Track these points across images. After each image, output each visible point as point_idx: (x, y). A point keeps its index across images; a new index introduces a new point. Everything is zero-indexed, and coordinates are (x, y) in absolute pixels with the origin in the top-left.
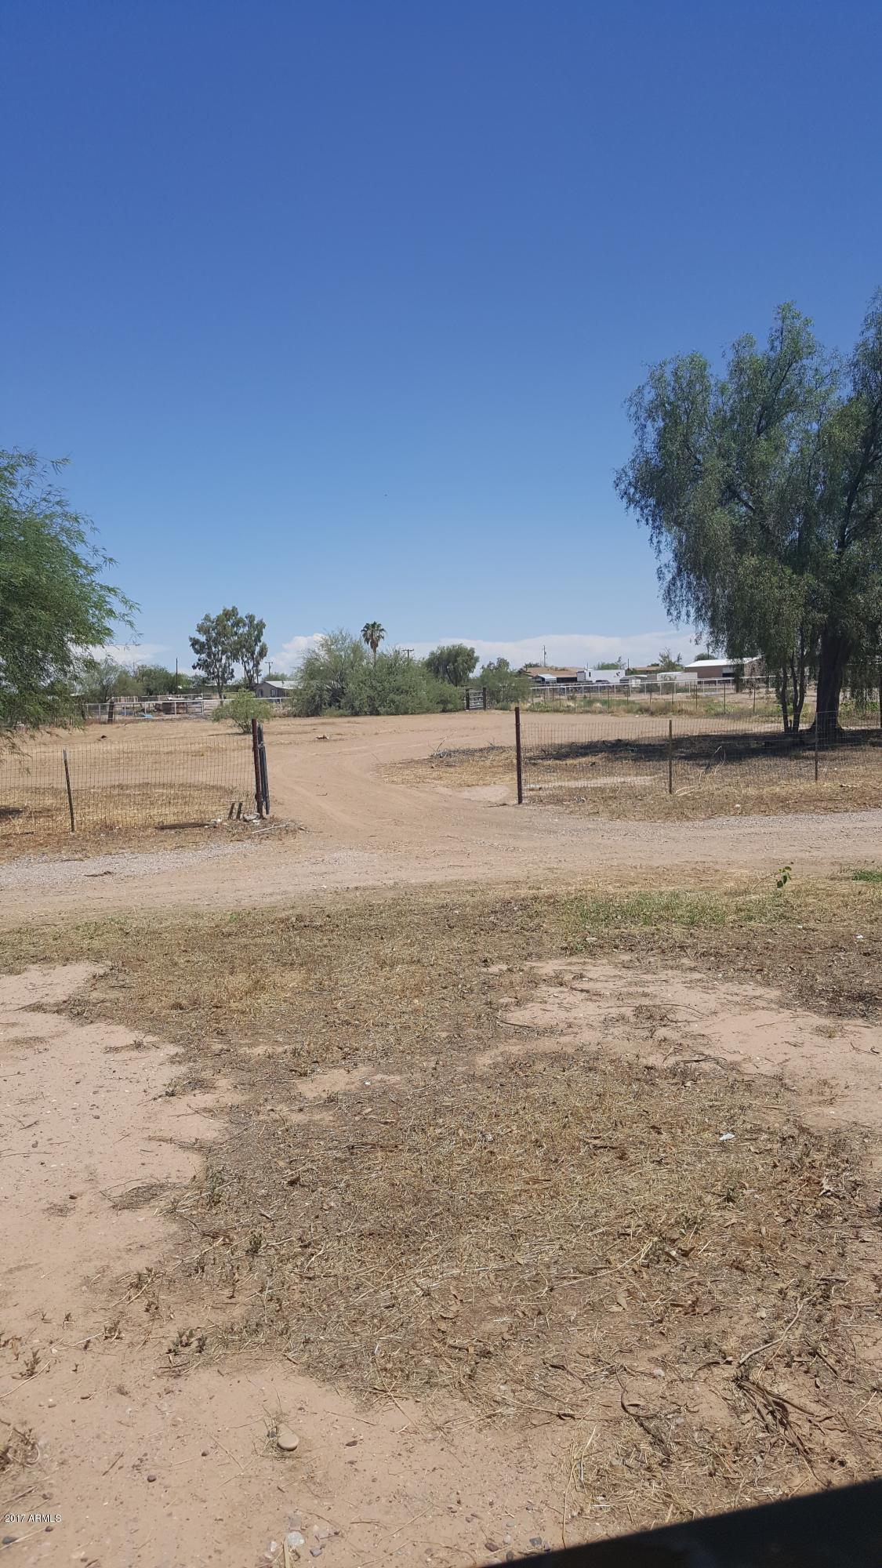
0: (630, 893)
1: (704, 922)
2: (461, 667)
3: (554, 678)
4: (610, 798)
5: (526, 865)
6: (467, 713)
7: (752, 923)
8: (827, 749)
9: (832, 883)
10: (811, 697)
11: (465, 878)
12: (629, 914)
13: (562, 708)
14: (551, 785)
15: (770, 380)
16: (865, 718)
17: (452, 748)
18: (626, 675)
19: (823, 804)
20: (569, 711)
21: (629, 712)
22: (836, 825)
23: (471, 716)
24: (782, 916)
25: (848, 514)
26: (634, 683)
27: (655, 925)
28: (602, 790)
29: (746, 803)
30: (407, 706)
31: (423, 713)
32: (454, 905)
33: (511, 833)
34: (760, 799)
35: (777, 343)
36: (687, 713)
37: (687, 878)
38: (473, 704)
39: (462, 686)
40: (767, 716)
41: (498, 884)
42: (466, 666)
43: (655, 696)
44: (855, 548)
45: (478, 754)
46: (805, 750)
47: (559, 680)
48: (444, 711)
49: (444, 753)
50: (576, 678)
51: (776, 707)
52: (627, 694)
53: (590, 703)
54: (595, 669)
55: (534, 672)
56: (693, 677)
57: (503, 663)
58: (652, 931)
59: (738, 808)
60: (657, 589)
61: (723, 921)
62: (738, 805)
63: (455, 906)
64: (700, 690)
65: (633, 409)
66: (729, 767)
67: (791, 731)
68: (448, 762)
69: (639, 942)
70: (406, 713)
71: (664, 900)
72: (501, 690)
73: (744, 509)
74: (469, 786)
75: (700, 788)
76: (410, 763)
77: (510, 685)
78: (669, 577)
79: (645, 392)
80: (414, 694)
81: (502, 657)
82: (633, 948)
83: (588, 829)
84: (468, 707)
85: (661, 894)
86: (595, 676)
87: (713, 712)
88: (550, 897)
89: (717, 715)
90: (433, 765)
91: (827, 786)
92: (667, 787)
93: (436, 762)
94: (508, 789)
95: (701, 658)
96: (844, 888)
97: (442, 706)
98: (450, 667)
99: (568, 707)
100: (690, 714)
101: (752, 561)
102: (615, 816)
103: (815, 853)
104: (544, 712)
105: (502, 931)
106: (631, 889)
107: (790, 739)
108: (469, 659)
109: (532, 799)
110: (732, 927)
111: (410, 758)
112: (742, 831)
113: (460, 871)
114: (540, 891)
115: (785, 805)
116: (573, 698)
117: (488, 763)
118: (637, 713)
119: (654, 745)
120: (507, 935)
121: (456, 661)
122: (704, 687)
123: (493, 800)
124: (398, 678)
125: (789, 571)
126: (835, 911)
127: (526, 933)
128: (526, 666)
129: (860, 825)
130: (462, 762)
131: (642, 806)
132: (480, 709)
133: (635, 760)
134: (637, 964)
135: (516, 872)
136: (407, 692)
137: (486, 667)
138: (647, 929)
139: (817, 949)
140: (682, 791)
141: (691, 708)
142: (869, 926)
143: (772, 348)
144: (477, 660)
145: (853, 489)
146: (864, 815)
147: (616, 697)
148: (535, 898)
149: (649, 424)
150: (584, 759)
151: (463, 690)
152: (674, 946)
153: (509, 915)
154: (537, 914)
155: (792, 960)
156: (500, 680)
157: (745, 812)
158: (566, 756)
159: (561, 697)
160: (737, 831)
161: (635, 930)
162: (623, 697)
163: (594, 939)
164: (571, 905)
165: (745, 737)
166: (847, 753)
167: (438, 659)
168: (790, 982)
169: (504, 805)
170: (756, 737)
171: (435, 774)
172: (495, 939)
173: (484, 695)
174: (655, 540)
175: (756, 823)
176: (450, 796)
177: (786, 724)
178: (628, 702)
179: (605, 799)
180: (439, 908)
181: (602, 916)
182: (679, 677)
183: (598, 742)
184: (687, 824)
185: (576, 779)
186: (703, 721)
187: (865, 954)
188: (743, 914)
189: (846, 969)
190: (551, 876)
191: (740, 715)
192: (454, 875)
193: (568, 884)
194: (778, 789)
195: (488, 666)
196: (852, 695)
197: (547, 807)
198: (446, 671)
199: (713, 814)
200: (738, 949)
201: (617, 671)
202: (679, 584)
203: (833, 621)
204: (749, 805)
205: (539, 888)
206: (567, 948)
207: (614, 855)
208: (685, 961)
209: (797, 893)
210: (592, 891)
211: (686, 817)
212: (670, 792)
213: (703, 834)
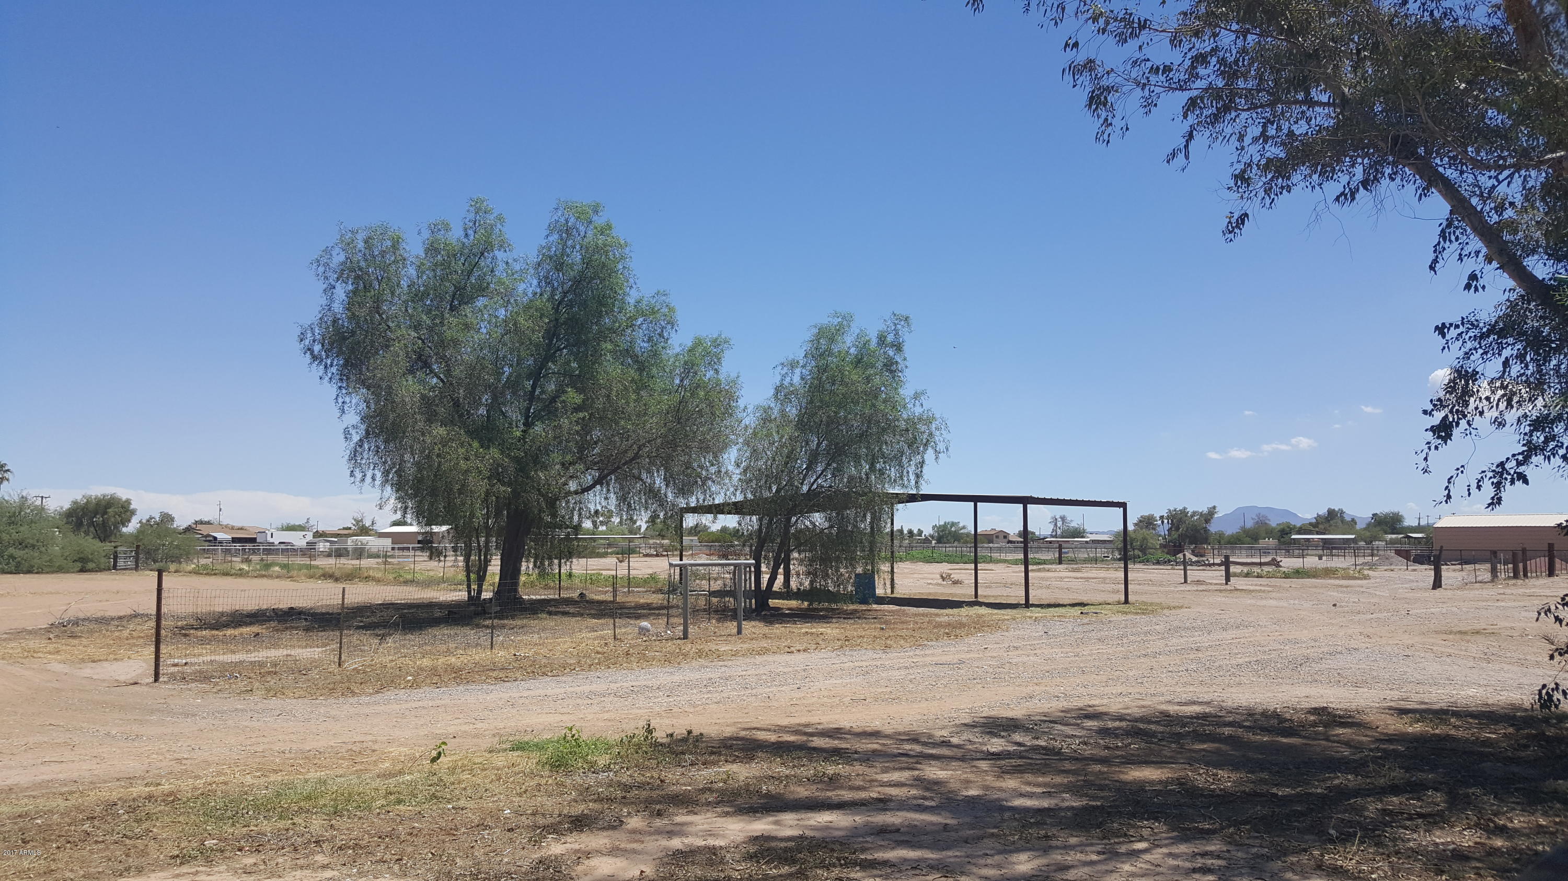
0: (269, 783)
1: (348, 810)
2: (113, 520)
3: (229, 537)
4: (269, 673)
5: (148, 757)
6: (113, 574)
7: (401, 807)
8: (507, 618)
9: (490, 755)
10: (495, 567)
11: (61, 776)
12: (264, 808)
13: (233, 571)
14: (201, 659)
15: (464, 264)
16: (546, 587)
17: (81, 616)
18: (314, 537)
19: (494, 674)
20: (241, 574)
21: (311, 577)
22: (502, 695)
23: (117, 577)
24: (434, 796)
25: (531, 397)
26: (323, 546)
27: (292, 819)
28: (261, 664)
29: (418, 674)
30: (32, 563)
31: (53, 572)
32: (37, 813)
33: (136, 717)
34: (434, 671)
35: (470, 232)
36: (374, 579)
37: (341, 761)
38: (122, 564)
39: (111, 542)
40: (454, 584)
41: (105, 782)
42: (119, 519)
43: (343, 560)
44: (538, 428)
45: (116, 623)
46: (485, 619)
47: (235, 540)
48: (83, 570)
49: (69, 622)
50: (255, 539)
51: (462, 576)
52: (311, 557)
53: (268, 566)
54: (278, 529)
55: (204, 530)
56: (388, 542)
57: (167, 518)
58: (287, 827)
59: (409, 681)
60: (342, 449)
61: (370, 809)
62: (410, 678)
63: (39, 813)
64: (392, 557)
65: (321, 269)
66: (408, 637)
67: (474, 600)
68: (72, 632)
69: (269, 840)
70: (29, 572)
71: (308, 788)
72: (159, 549)
73: (435, 380)
74: (94, 661)
75: (372, 660)
76: (20, 634)
77: (171, 544)
78: (356, 438)
79: (334, 253)
80: (43, 549)
81: (166, 511)
82: (261, 848)
83: (236, 709)
84: (115, 567)
85: (306, 781)
86: (278, 538)
87: (401, 579)
88: (171, 794)
89: (406, 582)
90: (51, 636)
91: (501, 655)
92: (336, 660)
93: (56, 631)
94: (144, 665)
95: (396, 524)
96: (500, 760)
97: (79, 565)
98: (98, 519)
99: (240, 570)
100: (378, 581)
101: (440, 431)
102: (272, 693)
103: (479, 725)
104: (211, 575)
105: (96, 842)
106: (273, 778)
107: (472, 608)
108: (124, 511)
109: (173, 677)
110: (379, 814)
111: (21, 626)
112: (409, 705)
113: (56, 768)
114: (160, 787)
115: (459, 675)
116: (248, 561)
117: (126, 633)
118: (319, 578)
119: (332, 614)
120: (102, 846)
121: (105, 513)
122: (397, 553)
123: (122, 678)
124: (22, 529)
125: (476, 444)
126: (488, 786)
127: (128, 841)
128: (196, 523)
129: (526, 694)
130: (91, 632)
131: (304, 682)
132: (131, 569)
133: (307, 630)
134: (262, 867)
135: (133, 766)
136: (33, 546)
137: (144, 521)
138: (281, 824)
139: (463, 830)
140: (353, 663)
141: (379, 575)
142: (518, 799)
143: (467, 235)
144: (133, 512)
145: (537, 375)
146: (531, 683)
147: (300, 560)
148: (150, 797)
149: (338, 285)
150: (248, 629)
151: (108, 546)
152: (309, 842)
153: (110, 821)
154: (149, 816)
155: (434, 844)
156: (159, 537)
157: (415, 685)
158: (227, 626)
159: (234, 559)
160: (404, 706)
161: (266, 826)
162: (306, 561)
163: (215, 841)
164: (195, 803)
165: (430, 606)
166: (525, 621)
167: (83, 509)
168: (428, 870)
169: (136, 683)
170: (441, 605)
171: (51, 647)
172: (85, 853)
173: (137, 553)
174: (340, 400)
175: (426, 697)
176: (66, 674)
177: (469, 592)
178: (310, 567)
179: (262, 675)
180: (15, 818)
181: (229, 813)
182: (371, 542)
183: (267, 609)
184: (352, 700)
185: (233, 652)
186: (389, 588)
187: (509, 830)
188: (392, 797)
189: (488, 849)
190: (178, 768)
191: (429, 583)
192: (46, 773)
193: (197, 777)
194: (453, 660)
195: (148, 521)
196: (535, 565)
197: (189, 686)
198: (92, 523)
199: (383, 687)
200: (380, 837)
201: (304, 533)
202: (366, 446)
203: (516, 494)
204: (422, 677)
205: (159, 784)
206: (178, 856)
207: (261, 740)
208: (320, 858)
209: (452, 770)
210: (225, 783)
211: (352, 692)
212: (340, 665)
213: (367, 710)
